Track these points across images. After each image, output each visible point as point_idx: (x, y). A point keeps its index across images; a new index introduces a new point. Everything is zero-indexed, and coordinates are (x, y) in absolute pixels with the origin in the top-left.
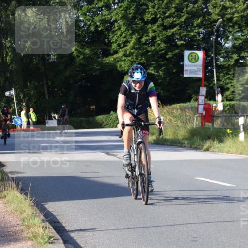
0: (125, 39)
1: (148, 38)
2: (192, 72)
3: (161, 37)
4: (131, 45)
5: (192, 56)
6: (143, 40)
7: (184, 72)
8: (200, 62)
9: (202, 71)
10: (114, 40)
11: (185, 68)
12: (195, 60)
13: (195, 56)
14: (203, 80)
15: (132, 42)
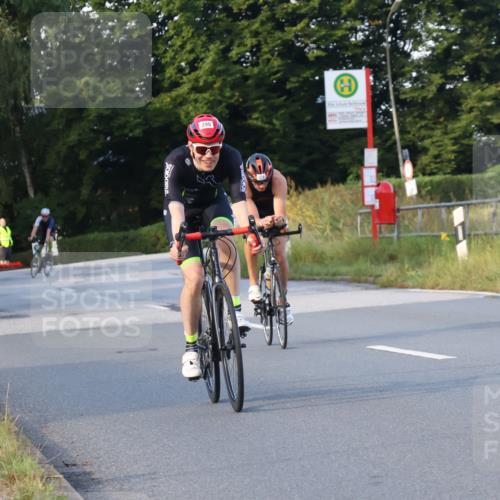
0: (192, 56)
1: (242, 49)
2: (344, 117)
3: (271, 45)
4: (206, 65)
5: (342, 82)
6: (234, 54)
7: (328, 119)
8: (362, 95)
9: (365, 114)
10: (168, 59)
11: (329, 110)
12: (350, 90)
13: (350, 81)
14: (370, 134)
15: (209, 61)
